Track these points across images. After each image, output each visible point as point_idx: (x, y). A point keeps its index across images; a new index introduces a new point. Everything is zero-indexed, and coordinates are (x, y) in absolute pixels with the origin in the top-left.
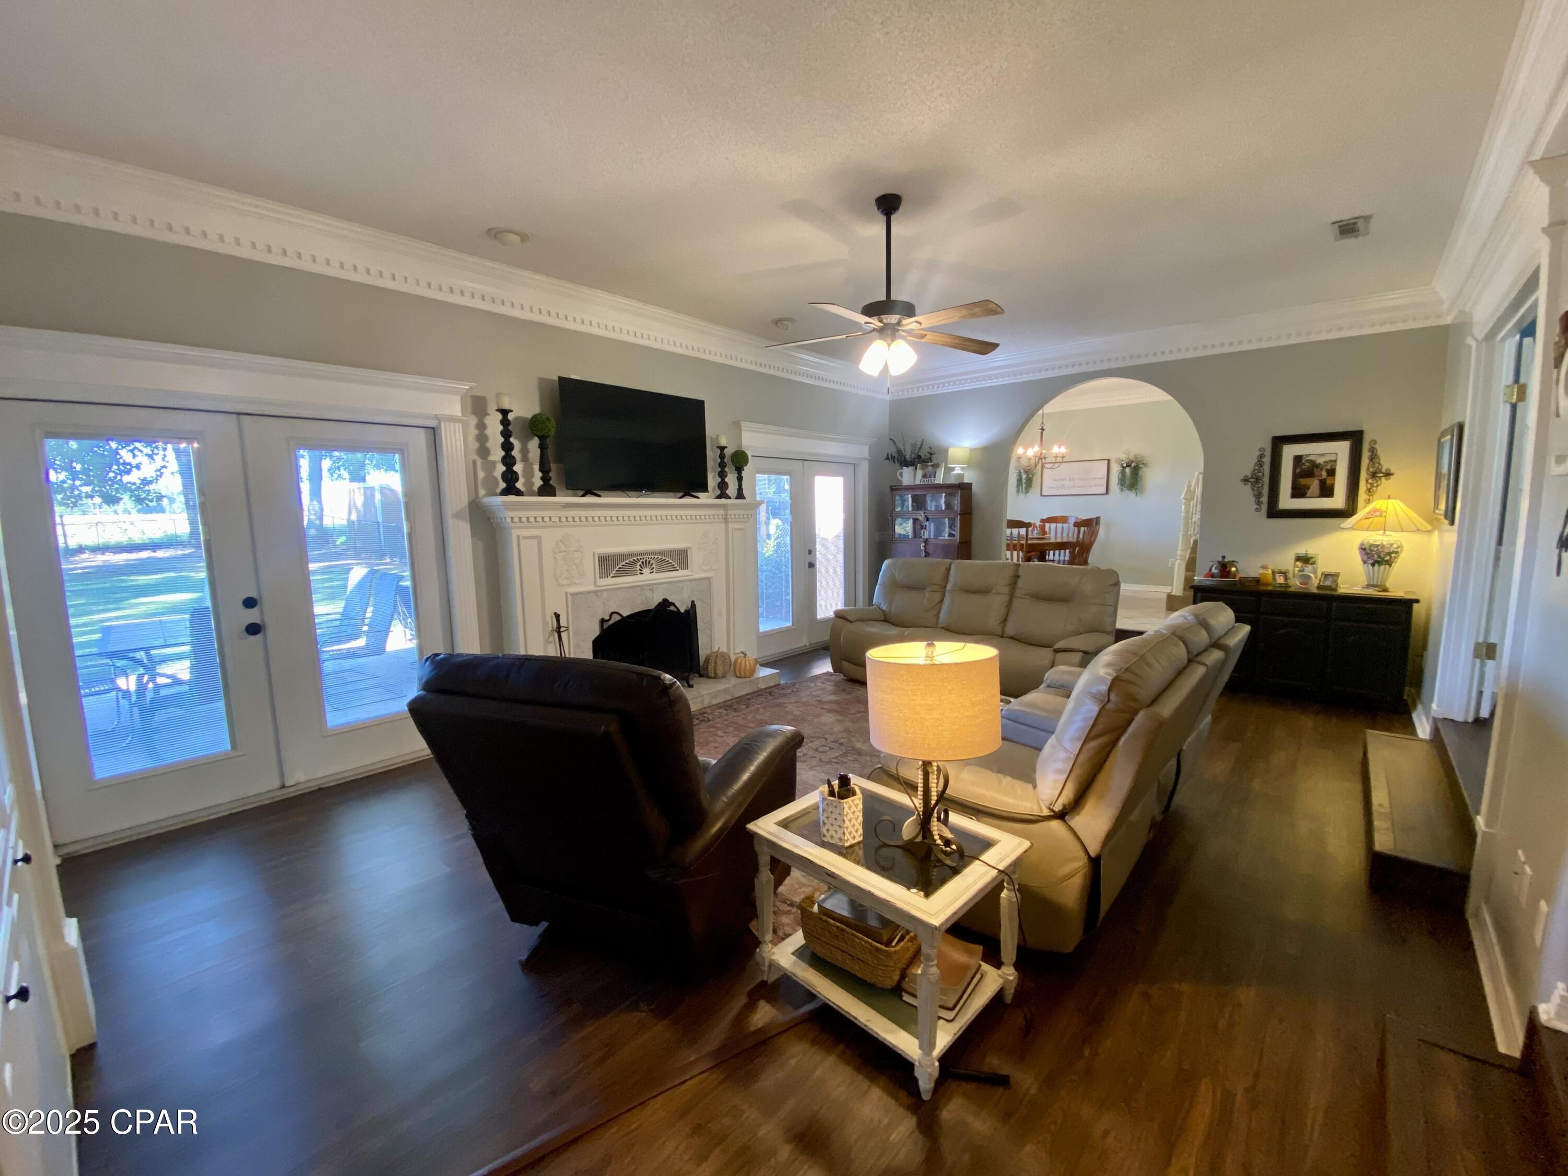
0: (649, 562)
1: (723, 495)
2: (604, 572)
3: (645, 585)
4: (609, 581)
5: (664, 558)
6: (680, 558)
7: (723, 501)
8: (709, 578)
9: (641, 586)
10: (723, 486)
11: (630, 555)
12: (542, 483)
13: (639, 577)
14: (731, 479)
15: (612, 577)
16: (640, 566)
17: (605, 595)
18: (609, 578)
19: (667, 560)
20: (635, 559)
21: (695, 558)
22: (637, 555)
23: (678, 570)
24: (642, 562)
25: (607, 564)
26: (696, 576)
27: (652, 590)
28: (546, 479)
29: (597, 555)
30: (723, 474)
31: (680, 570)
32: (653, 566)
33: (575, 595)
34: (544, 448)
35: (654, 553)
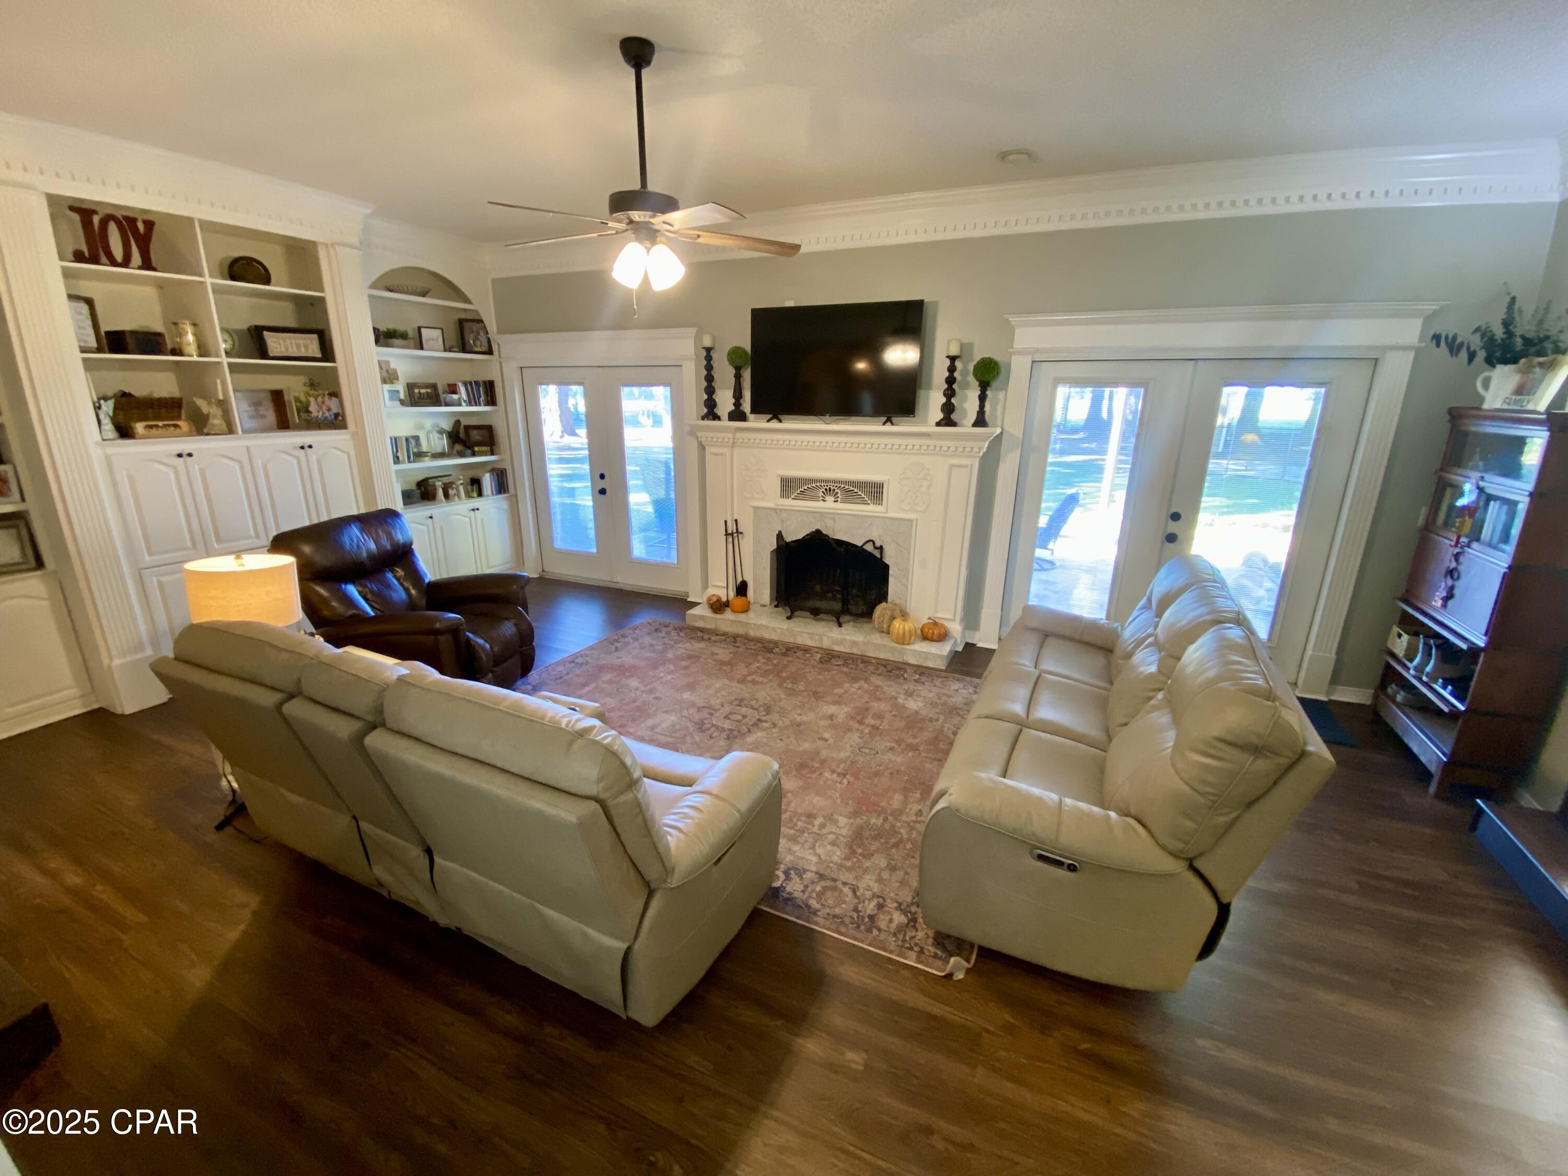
0: (834, 490)
1: (947, 421)
2: (785, 494)
3: (826, 513)
4: (788, 502)
5: (851, 489)
6: (875, 491)
7: (947, 428)
8: (911, 521)
9: (821, 513)
10: (948, 410)
12: (733, 408)
13: (820, 504)
14: (968, 402)
16: (823, 492)
17: (784, 514)
18: (791, 499)
19: (856, 491)
20: (817, 485)
21: (889, 493)
22: (821, 481)
23: (868, 504)
24: (826, 490)
25: (789, 486)
26: (890, 515)
27: (834, 519)
28: (737, 404)
29: (779, 476)
30: (950, 393)
31: (872, 505)
32: (839, 495)
33: (756, 509)
34: (738, 377)
35: (841, 482)
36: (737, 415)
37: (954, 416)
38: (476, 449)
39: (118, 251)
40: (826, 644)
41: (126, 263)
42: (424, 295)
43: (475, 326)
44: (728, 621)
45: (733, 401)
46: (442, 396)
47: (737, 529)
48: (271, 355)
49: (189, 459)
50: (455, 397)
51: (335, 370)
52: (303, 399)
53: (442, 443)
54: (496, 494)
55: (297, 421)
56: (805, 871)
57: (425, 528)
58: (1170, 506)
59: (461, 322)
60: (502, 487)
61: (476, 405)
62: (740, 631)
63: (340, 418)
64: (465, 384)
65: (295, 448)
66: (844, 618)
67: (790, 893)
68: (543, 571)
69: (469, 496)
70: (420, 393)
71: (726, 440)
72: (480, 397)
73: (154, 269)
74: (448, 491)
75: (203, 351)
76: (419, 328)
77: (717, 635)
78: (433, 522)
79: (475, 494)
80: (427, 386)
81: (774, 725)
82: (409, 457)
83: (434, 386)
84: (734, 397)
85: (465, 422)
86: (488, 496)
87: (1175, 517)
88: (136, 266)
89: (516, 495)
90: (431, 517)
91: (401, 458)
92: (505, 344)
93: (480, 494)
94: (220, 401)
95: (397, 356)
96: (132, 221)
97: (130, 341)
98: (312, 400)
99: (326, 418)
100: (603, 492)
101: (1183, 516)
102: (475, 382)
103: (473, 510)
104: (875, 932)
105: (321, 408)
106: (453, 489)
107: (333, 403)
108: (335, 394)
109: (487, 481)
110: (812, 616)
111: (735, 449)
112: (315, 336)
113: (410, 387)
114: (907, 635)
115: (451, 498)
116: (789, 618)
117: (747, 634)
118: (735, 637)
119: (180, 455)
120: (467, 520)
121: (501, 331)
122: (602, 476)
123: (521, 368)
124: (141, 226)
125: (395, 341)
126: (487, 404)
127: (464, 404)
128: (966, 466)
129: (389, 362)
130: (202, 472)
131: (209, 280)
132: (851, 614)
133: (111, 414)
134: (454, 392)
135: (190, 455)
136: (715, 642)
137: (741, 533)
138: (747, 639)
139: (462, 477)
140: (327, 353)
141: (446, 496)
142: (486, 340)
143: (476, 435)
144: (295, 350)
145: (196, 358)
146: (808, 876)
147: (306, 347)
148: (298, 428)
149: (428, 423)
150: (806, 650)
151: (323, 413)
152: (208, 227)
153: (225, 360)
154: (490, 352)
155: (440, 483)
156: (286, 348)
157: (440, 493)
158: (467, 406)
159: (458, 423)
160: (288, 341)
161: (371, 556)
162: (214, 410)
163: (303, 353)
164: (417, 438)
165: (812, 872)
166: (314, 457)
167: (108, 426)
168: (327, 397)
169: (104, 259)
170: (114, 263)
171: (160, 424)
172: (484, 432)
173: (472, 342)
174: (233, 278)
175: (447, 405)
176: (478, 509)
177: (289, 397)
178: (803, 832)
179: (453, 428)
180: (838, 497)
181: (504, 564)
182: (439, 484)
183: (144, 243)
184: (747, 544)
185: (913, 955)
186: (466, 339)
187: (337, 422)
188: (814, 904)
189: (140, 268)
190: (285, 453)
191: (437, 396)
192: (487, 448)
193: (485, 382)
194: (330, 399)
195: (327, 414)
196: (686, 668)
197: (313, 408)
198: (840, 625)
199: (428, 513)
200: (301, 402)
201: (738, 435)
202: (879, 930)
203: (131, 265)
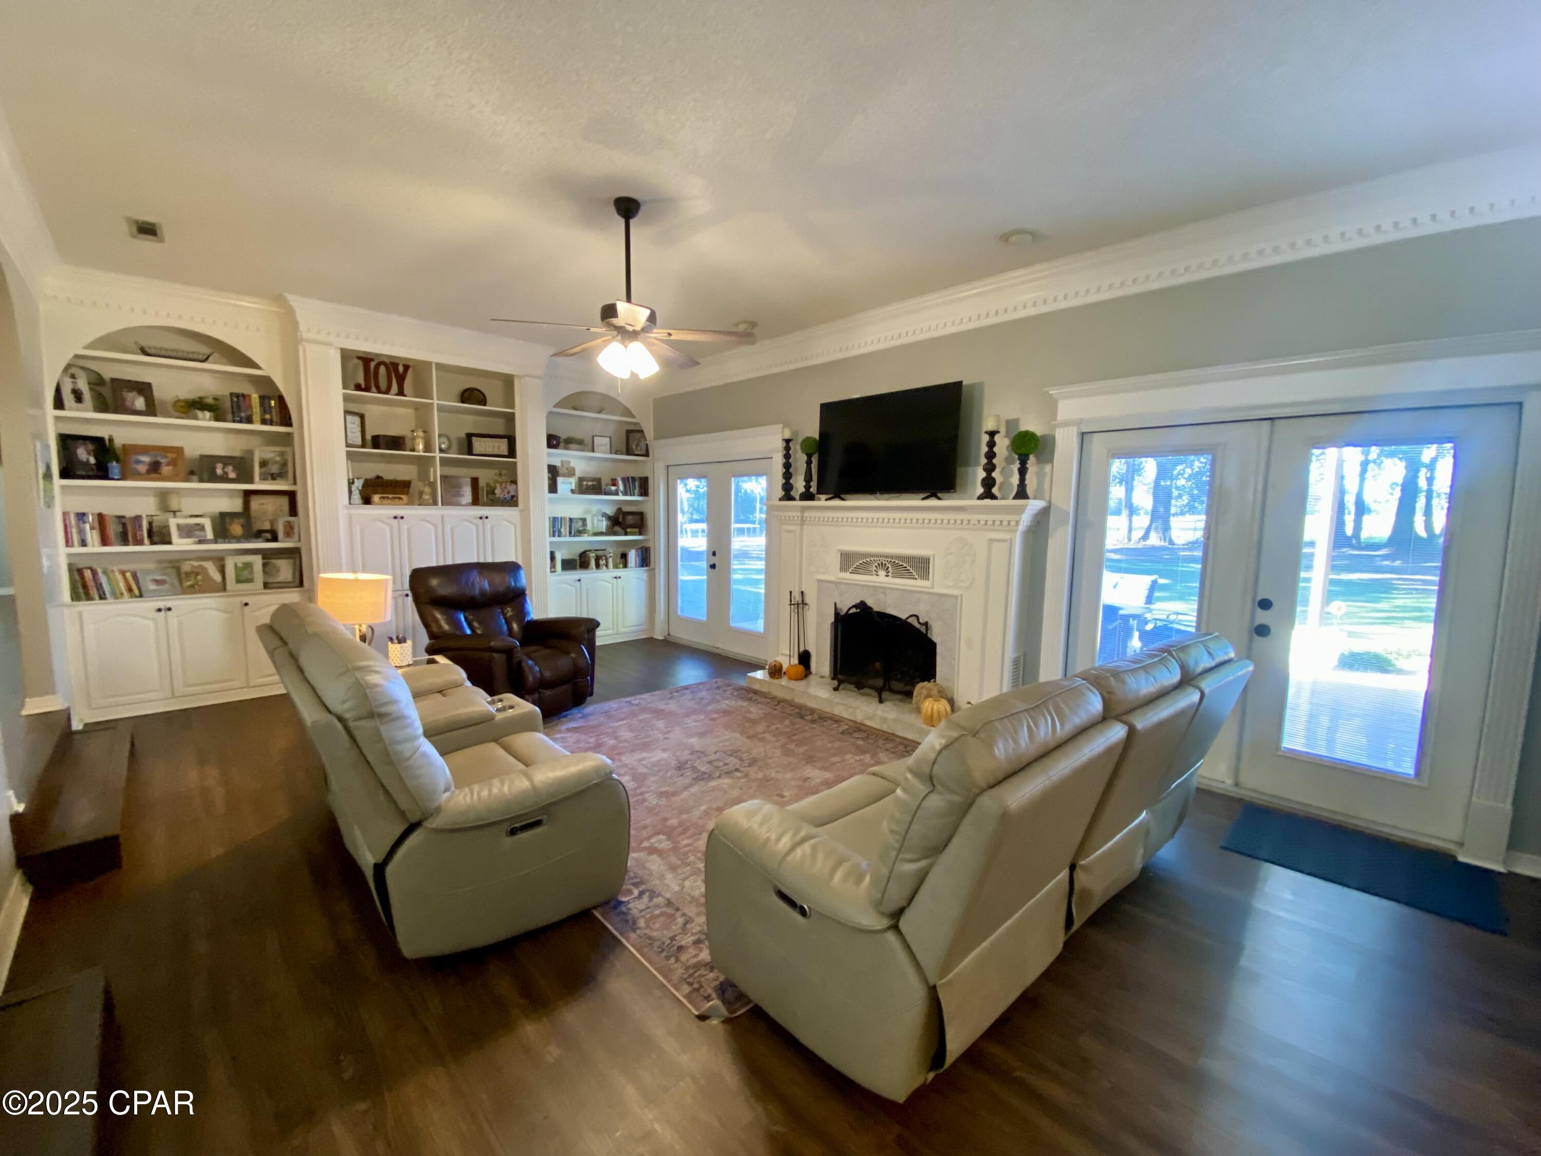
0: (885, 564)
1: (988, 494)
2: (844, 568)
3: (875, 587)
4: (847, 575)
5: (901, 563)
6: (922, 566)
7: (987, 502)
8: (956, 597)
9: (870, 587)
10: (989, 483)
11: (865, 555)
12: (804, 489)
13: (874, 578)
14: (1014, 477)
15: (851, 573)
16: (876, 567)
17: (843, 588)
18: (848, 573)
19: (905, 565)
20: (872, 559)
21: (936, 569)
22: (875, 555)
23: (916, 579)
24: (879, 564)
25: (849, 561)
26: (937, 590)
27: (885, 593)
28: (808, 487)
29: (839, 551)
30: (990, 468)
31: (919, 580)
32: (890, 569)
33: (819, 581)
34: (809, 463)
35: (892, 557)
36: (807, 496)
37: (995, 490)
38: (628, 530)
39: (383, 384)
40: (859, 718)
41: (387, 392)
42: (600, 412)
43: (638, 435)
44: (783, 687)
45: (804, 483)
46: (603, 487)
47: (803, 601)
48: (474, 453)
49: (401, 520)
50: (613, 488)
51: (515, 463)
52: (492, 485)
53: (603, 525)
54: (639, 567)
55: (485, 500)
56: (659, 895)
57: (573, 589)
58: (1255, 593)
59: (629, 432)
60: (645, 559)
61: (631, 495)
62: (788, 697)
63: (515, 499)
64: (623, 479)
65: (476, 518)
66: (885, 695)
67: (630, 909)
68: (669, 634)
69: (616, 566)
70: (587, 485)
71: (796, 518)
72: (635, 489)
73: (405, 396)
74: (599, 562)
75: (428, 448)
76: (593, 437)
77: (766, 697)
78: (581, 584)
79: (621, 566)
80: (593, 480)
81: (746, 775)
82: (570, 533)
83: (599, 480)
84: (805, 480)
85: (626, 509)
86: (631, 567)
87: (1265, 604)
88: (394, 394)
89: (654, 569)
90: (579, 580)
91: (563, 533)
92: (659, 449)
93: (625, 566)
94: (431, 482)
95: (574, 457)
96: (395, 365)
97: (382, 442)
98: (498, 485)
99: (505, 498)
100: (713, 566)
101: (1274, 603)
102: (632, 478)
103: (616, 578)
104: (673, 960)
105: (503, 491)
106: (603, 560)
107: (511, 488)
108: (514, 482)
109: (632, 556)
110: (856, 689)
111: (805, 527)
112: (506, 440)
113: (581, 480)
114: (935, 715)
115: (600, 567)
116: (836, 689)
117: (793, 701)
118: (780, 701)
119: (395, 518)
120: (610, 585)
121: (658, 437)
122: (714, 554)
123: (668, 466)
124: (401, 369)
125: (572, 446)
126: (641, 495)
127: (620, 494)
128: (1005, 541)
129: (569, 462)
130: (409, 531)
131: (436, 402)
132: (893, 692)
133: (360, 488)
134: (614, 485)
135: (402, 518)
136: (759, 703)
137: (806, 604)
138: (790, 704)
139: (611, 551)
140: (512, 453)
141: (598, 566)
142: (645, 446)
143: (630, 519)
144: (491, 450)
145: (421, 453)
146: (659, 900)
147: (499, 448)
148: (484, 505)
149: (595, 508)
150: (837, 720)
151: (504, 495)
152: (441, 367)
153: (438, 455)
154: (647, 454)
155: (594, 555)
156: (485, 450)
157: (593, 563)
158: (623, 495)
159: (619, 510)
160: (487, 444)
161: (483, 593)
162: (427, 490)
163: (496, 452)
164: (584, 520)
165: (664, 898)
166: (489, 526)
167: (356, 496)
168: (509, 483)
169: (374, 389)
170: (379, 391)
171: (390, 496)
172: (638, 517)
173: (634, 447)
174: (463, 402)
175: (606, 494)
176: (620, 577)
177: (482, 483)
178: (689, 865)
179: (615, 514)
180: (888, 572)
181: (637, 625)
182: (592, 555)
183: (401, 380)
184: (811, 615)
185: (686, 989)
186: (630, 446)
187: (512, 501)
188: (641, 923)
189: (397, 395)
190: (468, 521)
191: (600, 487)
192: (636, 530)
193: (641, 478)
194: (510, 485)
195: (506, 496)
196: (713, 719)
197: (498, 491)
198: (881, 701)
199: (578, 577)
200: (491, 487)
201: (807, 514)
202: (677, 960)
203: (390, 393)
